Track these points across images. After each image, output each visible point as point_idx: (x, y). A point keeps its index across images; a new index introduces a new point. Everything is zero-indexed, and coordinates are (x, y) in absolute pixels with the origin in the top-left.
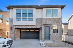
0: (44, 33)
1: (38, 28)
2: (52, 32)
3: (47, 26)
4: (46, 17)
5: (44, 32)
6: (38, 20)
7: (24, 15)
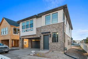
0: (43, 43)
1: (38, 37)
2: (52, 42)
3: (46, 34)
4: (45, 25)
5: (43, 41)
6: (38, 29)
7: (27, 26)
